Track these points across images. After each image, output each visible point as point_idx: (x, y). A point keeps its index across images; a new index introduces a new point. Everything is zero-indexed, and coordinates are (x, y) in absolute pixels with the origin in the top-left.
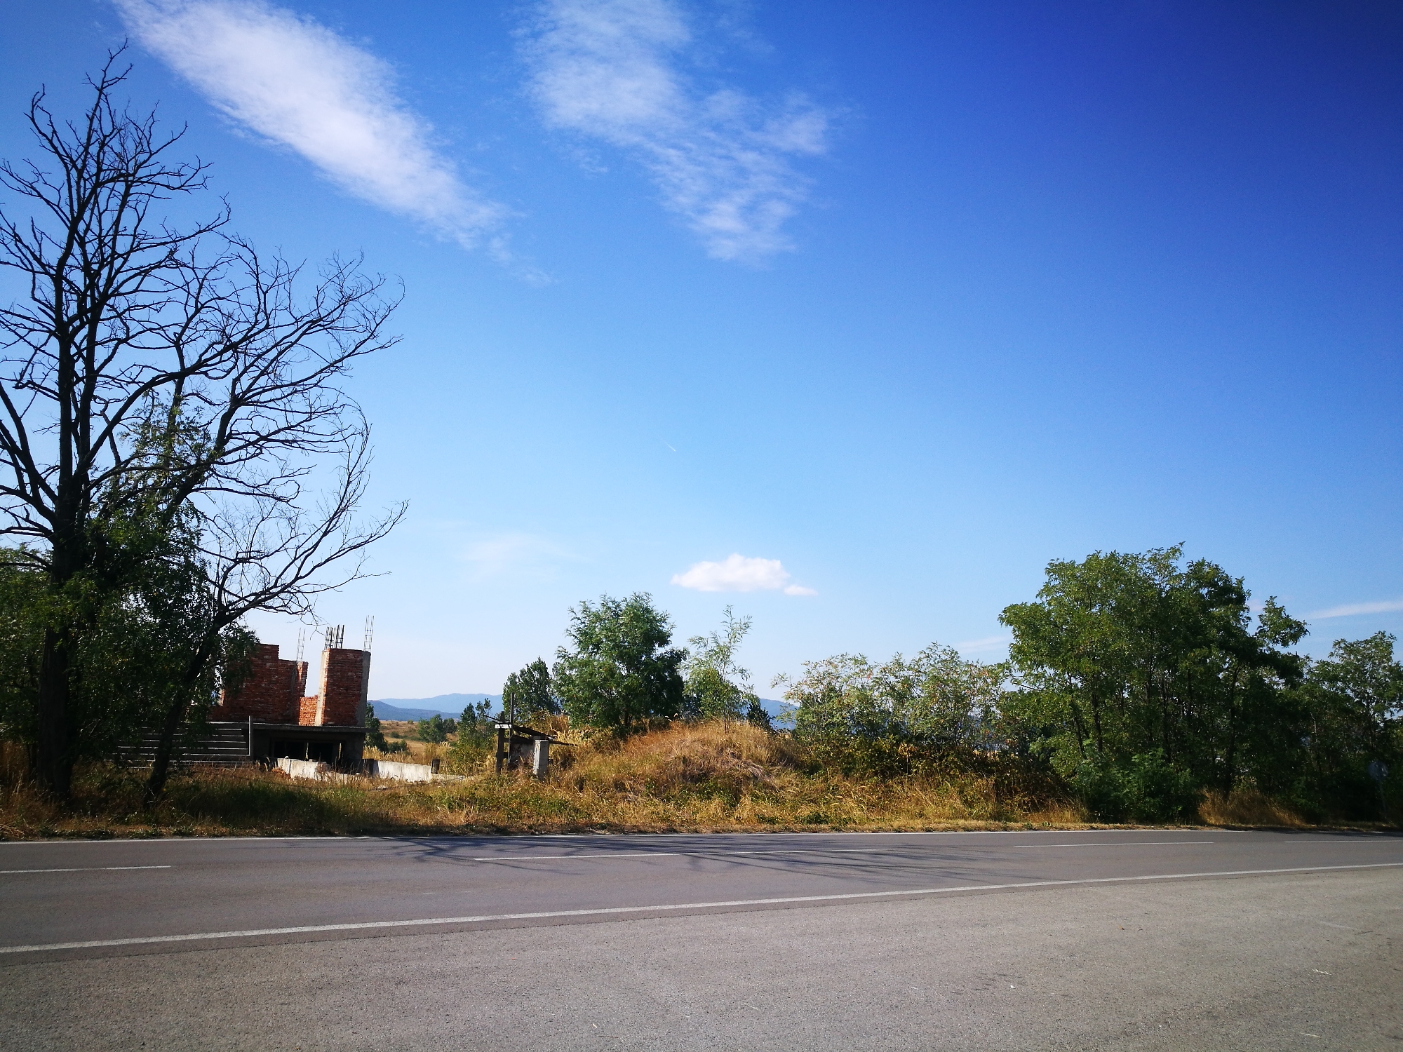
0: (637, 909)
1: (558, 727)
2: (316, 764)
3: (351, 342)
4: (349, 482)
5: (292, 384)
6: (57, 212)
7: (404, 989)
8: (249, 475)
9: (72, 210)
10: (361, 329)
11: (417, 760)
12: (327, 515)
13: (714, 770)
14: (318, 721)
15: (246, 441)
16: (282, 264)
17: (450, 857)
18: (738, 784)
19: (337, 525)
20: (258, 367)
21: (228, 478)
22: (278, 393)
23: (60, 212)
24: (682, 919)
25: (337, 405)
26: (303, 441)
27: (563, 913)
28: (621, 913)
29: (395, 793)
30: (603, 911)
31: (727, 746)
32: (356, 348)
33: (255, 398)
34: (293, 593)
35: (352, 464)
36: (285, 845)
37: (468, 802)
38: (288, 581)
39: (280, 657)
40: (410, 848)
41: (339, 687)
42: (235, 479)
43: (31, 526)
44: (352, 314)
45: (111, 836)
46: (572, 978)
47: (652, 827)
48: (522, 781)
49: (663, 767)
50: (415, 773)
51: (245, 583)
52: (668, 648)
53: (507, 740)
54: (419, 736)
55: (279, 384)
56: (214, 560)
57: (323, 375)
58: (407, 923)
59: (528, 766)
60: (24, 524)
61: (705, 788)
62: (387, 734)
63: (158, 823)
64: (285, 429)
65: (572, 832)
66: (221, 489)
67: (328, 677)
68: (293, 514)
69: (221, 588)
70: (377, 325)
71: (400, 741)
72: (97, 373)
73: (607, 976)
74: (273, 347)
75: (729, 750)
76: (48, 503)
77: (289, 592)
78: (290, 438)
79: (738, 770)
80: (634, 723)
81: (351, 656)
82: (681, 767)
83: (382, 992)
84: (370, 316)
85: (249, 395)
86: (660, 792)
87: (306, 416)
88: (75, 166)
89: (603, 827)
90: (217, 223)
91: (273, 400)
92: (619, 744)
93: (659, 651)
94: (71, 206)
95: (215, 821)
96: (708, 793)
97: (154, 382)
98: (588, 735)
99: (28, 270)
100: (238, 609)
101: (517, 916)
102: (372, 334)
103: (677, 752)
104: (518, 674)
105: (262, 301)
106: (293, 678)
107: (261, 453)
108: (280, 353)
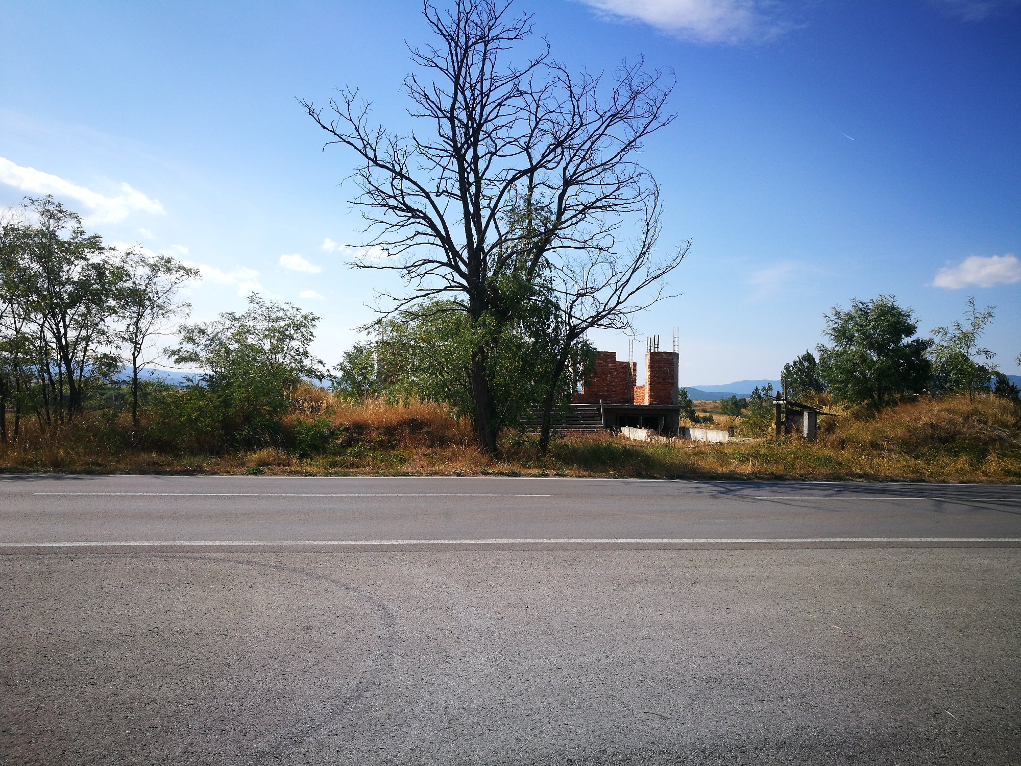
0: (886, 540)
1: (823, 402)
2: (646, 431)
3: (640, 125)
4: (648, 231)
5: (602, 165)
6: (447, 74)
7: (697, 587)
8: (579, 234)
9: (454, 70)
10: (647, 115)
11: (718, 427)
12: (635, 256)
13: (961, 434)
14: (646, 402)
15: (576, 210)
16: (587, 77)
17: (736, 495)
18: (984, 444)
19: (643, 263)
20: (579, 156)
21: (566, 238)
22: (594, 172)
23: (449, 74)
24: (927, 550)
25: (635, 175)
26: (615, 205)
27: (823, 540)
28: (872, 542)
29: (701, 450)
30: (856, 540)
31: (972, 415)
32: (644, 130)
33: (579, 179)
34: (617, 314)
35: (649, 217)
36: (622, 484)
37: (754, 457)
38: (612, 306)
39: (618, 360)
40: (708, 488)
41: (658, 378)
42: (570, 239)
43: (457, 285)
44: (640, 106)
45: (518, 475)
46: (827, 589)
47: (904, 477)
48: (795, 442)
49: (912, 431)
50: (716, 436)
51: (584, 310)
52: (914, 337)
53: (783, 412)
54: (721, 411)
55: (594, 166)
56: (563, 296)
57: (622, 154)
58: (703, 541)
59: (800, 431)
60: (453, 284)
61: (952, 448)
62: (698, 411)
63: (547, 468)
64: (602, 199)
65: (835, 479)
66: (563, 247)
67: (650, 371)
68: (613, 259)
69: (570, 315)
70: (658, 109)
71: (708, 415)
72: (481, 178)
73: (857, 590)
74: (587, 140)
75: (975, 418)
76: (464, 268)
77: (614, 314)
78: (605, 204)
79: (984, 433)
80: (886, 397)
81: (665, 356)
82: (930, 431)
83: (682, 588)
84: (652, 103)
85: (575, 177)
86: (911, 451)
87: (615, 187)
88: (452, 39)
89: (861, 476)
90: (542, 57)
91: (591, 178)
92: (874, 414)
93: (906, 340)
94: (454, 68)
95: (580, 468)
96: (956, 451)
97: (514, 179)
98: (847, 408)
99: (436, 117)
100: (581, 328)
101: (786, 540)
102: (655, 116)
103: (925, 419)
104: (792, 364)
105: (576, 107)
106: (628, 374)
107: (585, 217)
108: (593, 143)
